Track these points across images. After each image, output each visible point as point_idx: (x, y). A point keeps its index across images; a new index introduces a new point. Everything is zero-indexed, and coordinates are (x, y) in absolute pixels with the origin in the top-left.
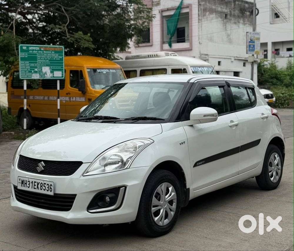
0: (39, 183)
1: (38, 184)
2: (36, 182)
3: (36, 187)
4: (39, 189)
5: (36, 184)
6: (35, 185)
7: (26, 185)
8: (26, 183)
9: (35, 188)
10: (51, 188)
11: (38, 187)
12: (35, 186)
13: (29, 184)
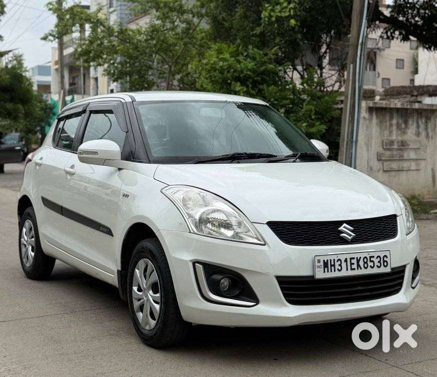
0: (360, 258)
1: (358, 261)
2: (354, 258)
3: (355, 266)
4: (361, 269)
5: (354, 261)
6: (353, 264)
7: (333, 268)
8: (333, 264)
9: (354, 269)
10: (384, 261)
11: (358, 266)
12: (352, 266)
13: (340, 265)
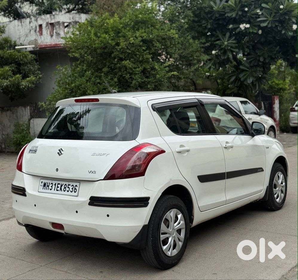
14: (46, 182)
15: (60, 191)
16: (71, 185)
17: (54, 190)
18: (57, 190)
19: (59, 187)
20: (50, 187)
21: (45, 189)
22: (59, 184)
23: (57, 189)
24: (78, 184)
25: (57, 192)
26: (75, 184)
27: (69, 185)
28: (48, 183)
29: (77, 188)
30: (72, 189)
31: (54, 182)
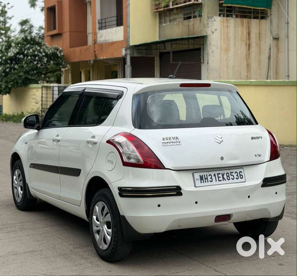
14: (202, 175)
15: (223, 180)
16: (234, 172)
17: (216, 181)
18: (219, 181)
19: (220, 177)
20: (209, 179)
21: (204, 182)
22: (220, 174)
23: (219, 179)
24: (242, 170)
25: (220, 182)
26: (238, 171)
27: (231, 173)
28: (204, 175)
29: (242, 174)
30: (237, 175)
31: (212, 173)
